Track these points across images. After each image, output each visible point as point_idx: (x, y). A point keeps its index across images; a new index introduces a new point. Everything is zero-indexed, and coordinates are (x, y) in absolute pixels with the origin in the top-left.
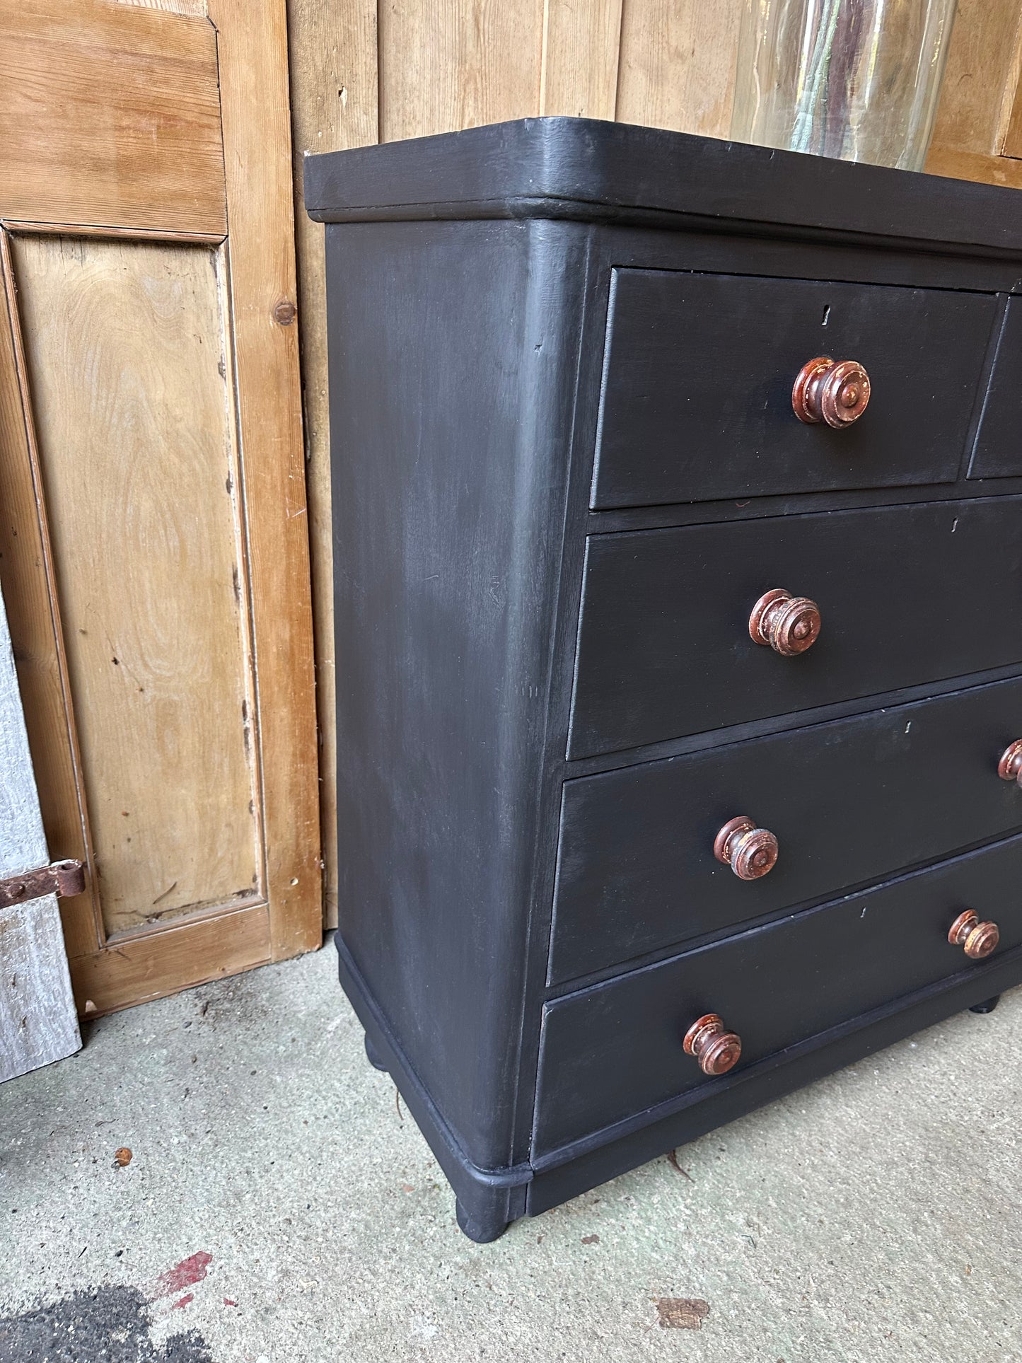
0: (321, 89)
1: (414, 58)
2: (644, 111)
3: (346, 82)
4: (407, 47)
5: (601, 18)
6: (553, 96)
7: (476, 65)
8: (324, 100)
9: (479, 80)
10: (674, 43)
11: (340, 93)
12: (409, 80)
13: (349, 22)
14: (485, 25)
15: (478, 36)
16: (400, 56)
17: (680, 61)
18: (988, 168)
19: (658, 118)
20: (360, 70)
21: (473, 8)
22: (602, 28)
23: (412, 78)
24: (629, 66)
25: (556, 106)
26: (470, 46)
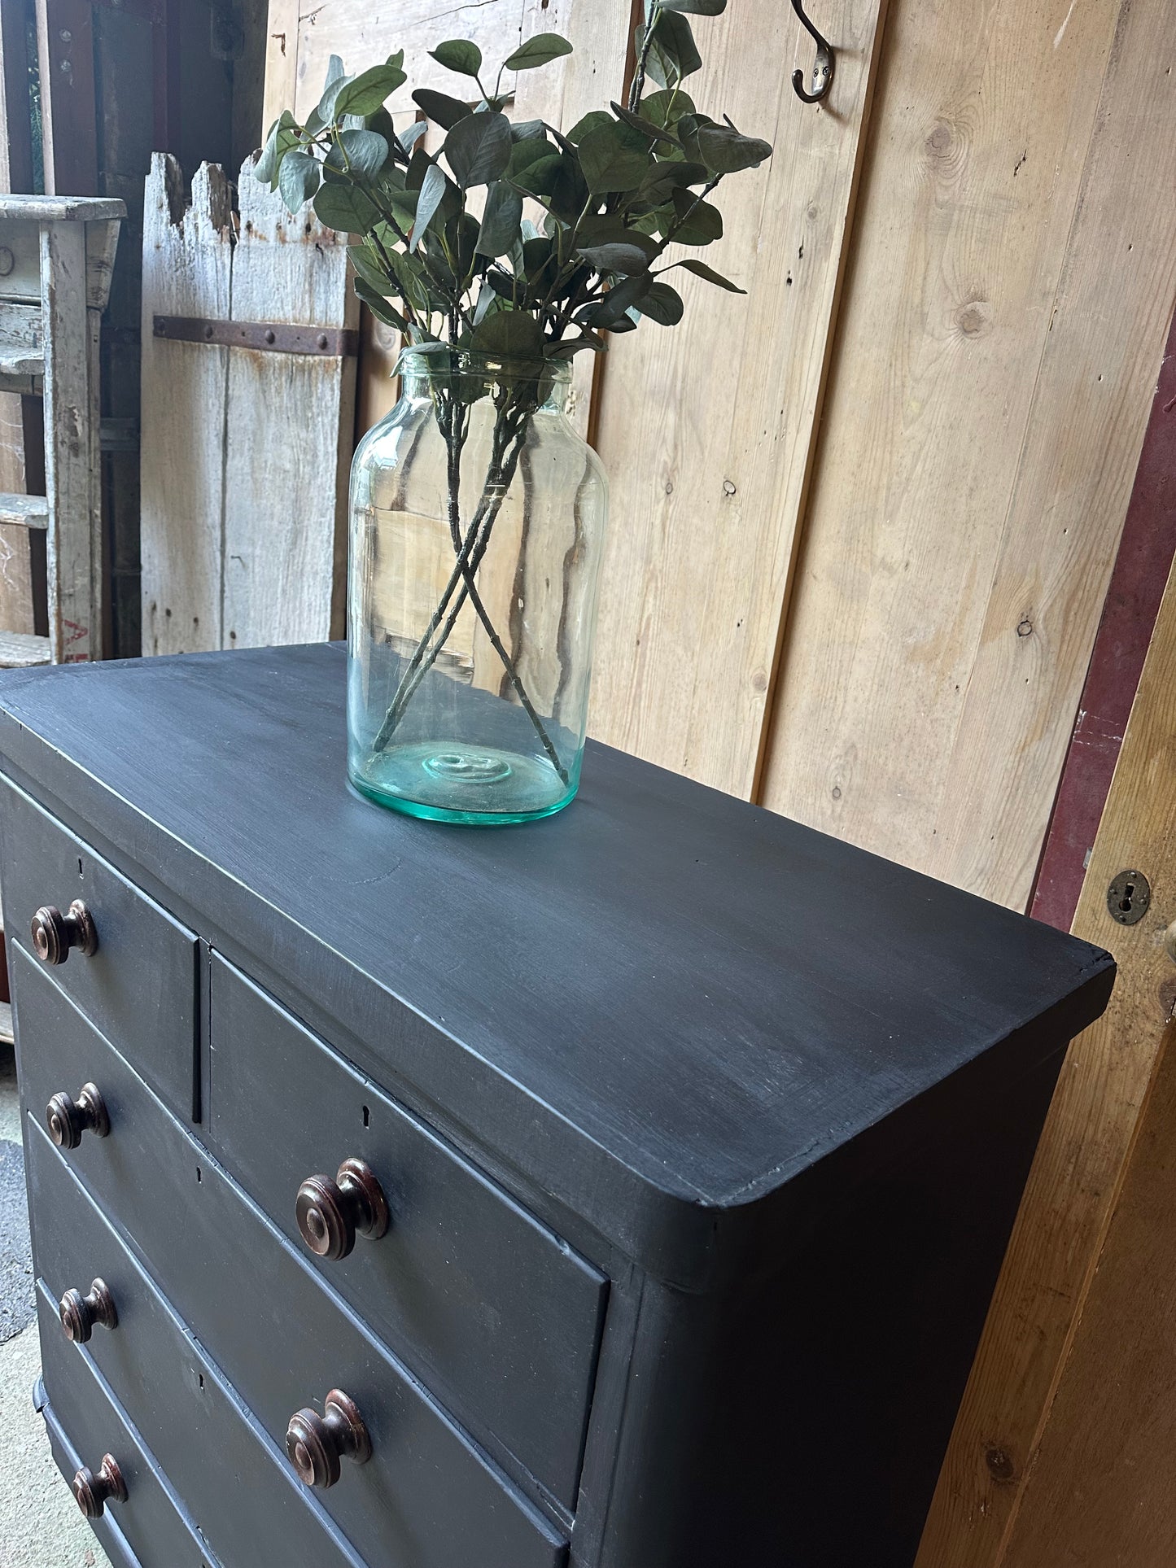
2: (829, 630)
7: (659, 566)
10: (879, 553)
14: (670, 529)
17: (886, 574)
19: (848, 640)
21: (662, 515)
24: (815, 577)
26: (656, 547)
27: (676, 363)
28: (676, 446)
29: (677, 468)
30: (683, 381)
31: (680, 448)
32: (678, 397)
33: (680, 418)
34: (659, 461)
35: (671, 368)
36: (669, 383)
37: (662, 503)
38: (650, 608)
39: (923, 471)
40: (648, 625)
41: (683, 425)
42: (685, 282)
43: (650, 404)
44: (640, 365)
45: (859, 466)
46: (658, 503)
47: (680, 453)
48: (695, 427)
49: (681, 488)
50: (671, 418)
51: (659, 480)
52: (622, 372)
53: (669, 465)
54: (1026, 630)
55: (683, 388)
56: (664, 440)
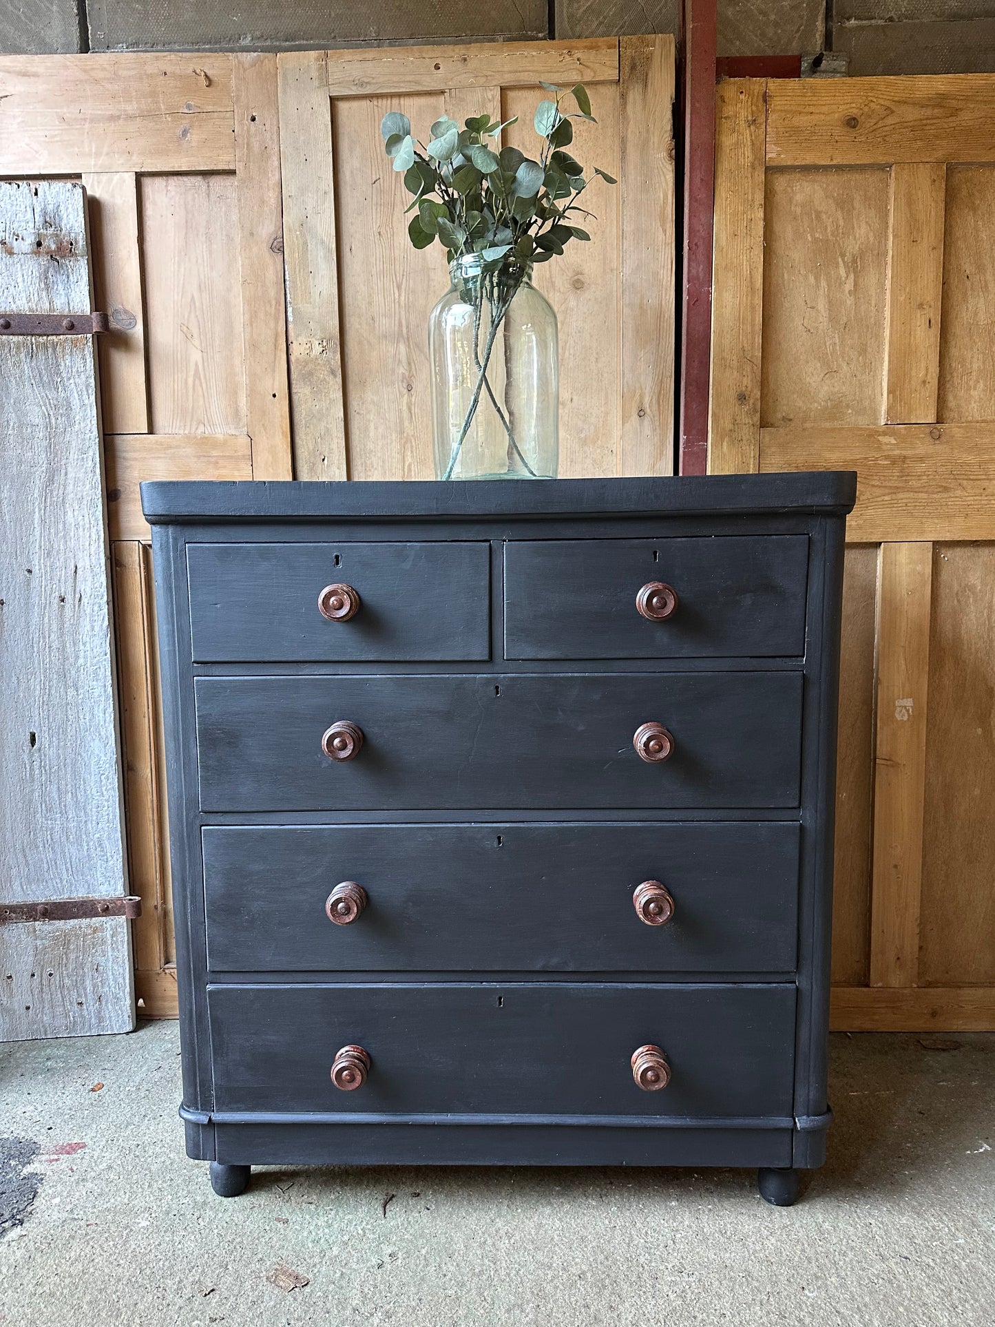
0: (312, 460)
1: (371, 435)
3: (326, 454)
4: (366, 429)
7: (411, 433)
8: (314, 464)
9: (413, 440)
11: (323, 460)
12: (368, 447)
13: (327, 423)
14: (415, 410)
15: (411, 417)
16: (362, 436)
20: (334, 446)
21: (407, 403)
23: (370, 446)
26: (406, 423)
27: (400, 319)
28: (409, 364)
29: (413, 375)
30: (407, 327)
31: (413, 364)
32: (405, 336)
33: (409, 347)
34: (398, 374)
35: (397, 322)
36: (396, 329)
37: (406, 396)
38: (409, 459)
39: (570, 354)
40: (410, 470)
41: (412, 351)
42: (398, 275)
43: (384, 342)
44: (371, 322)
46: (403, 396)
47: (413, 367)
48: (422, 351)
49: (417, 387)
50: (402, 348)
51: (400, 384)
52: (358, 326)
53: (407, 374)
54: (642, 413)
55: (408, 332)
56: (400, 361)
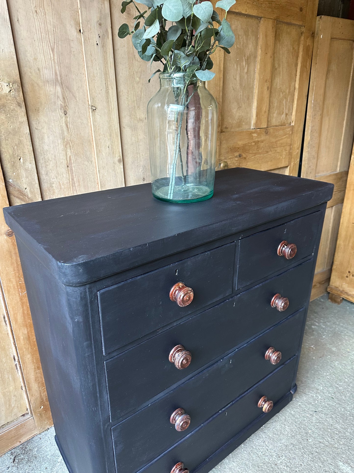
0: (13, 160)
1: (46, 141)
2: (131, 140)
3: (21, 155)
4: (43, 138)
5: (111, 116)
6: (98, 143)
7: (69, 139)
8: (14, 163)
9: (70, 143)
10: (138, 117)
11: (20, 159)
12: (45, 149)
13: (20, 137)
14: (70, 126)
15: (68, 130)
16: (40, 142)
17: (141, 122)
18: (250, 134)
19: (136, 141)
20: (26, 151)
21: (65, 122)
22: (112, 119)
23: (46, 147)
24: (124, 128)
25: (99, 146)
26: (66, 133)
27: (55, 70)
28: (64, 98)
29: (67, 105)
30: (61, 76)
31: (66, 99)
32: (60, 82)
33: (63, 89)
34: (58, 104)
35: (54, 72)
37: (64, 118)
38: (69, 153)
39: (144, 95)
40: (70, 160)
41: (65, 91)
42: (51, 42)
43: (48, 85)
44: (38, 71)
45: (128, 96)
46: (62, 118)
47: (66, 101)
48: (70, 91)
49: (70, 112)
50: (59, 89)
51: (60, 110)
52: (30, 74)
53: (63, 105)
55: (61, 79)
56: (58, 97)
